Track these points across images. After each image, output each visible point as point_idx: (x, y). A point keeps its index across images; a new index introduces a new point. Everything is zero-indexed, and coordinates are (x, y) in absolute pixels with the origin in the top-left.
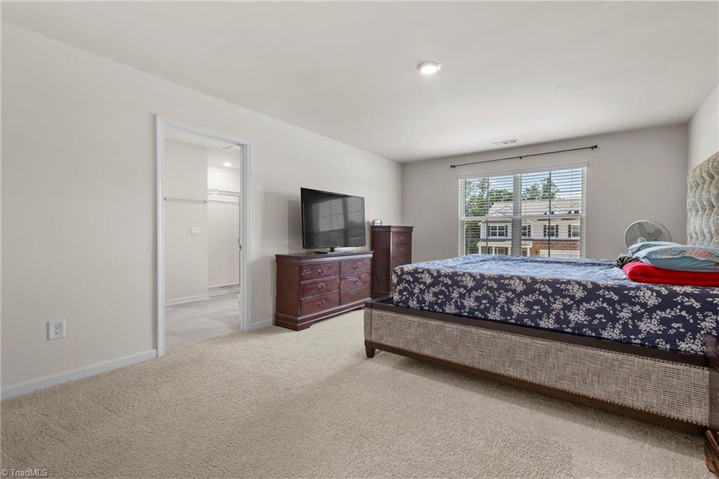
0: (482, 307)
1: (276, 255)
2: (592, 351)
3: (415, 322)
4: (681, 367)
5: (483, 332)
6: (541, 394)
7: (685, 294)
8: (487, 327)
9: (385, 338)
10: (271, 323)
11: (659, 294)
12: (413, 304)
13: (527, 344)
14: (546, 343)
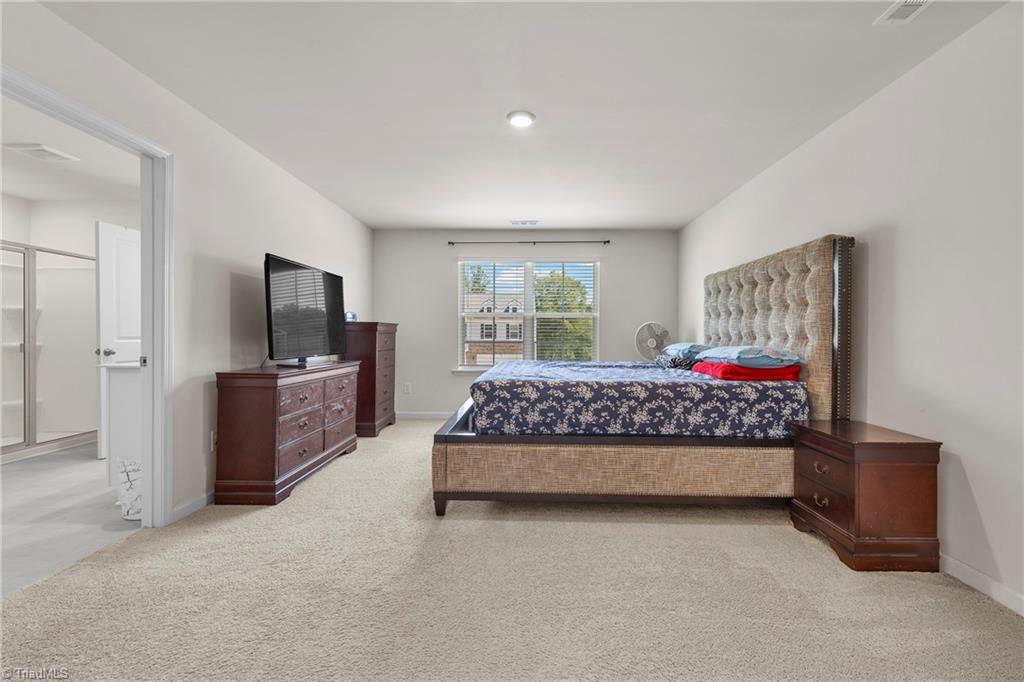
0: (602, 420)
1: (217, 374)
2: (710, 450)
3: (517, 451)
4: (774, 451)
5: (605, 449)
7: (774, 388)
8: (608, 444)
9: (471, 482)
10: (205, 502)
11: (757, 390)
12: (510, 428)
13: (653, 455)
14: (670, 450)
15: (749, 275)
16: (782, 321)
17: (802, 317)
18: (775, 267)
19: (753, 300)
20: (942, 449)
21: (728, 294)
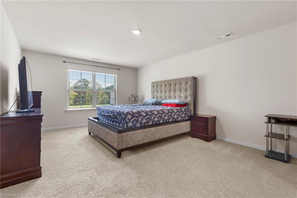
0: (159, 119)
6: (175, 138)
12: (138, 125)
15: (169, 83)
16: (180, 94)
17: (186, 93)
18: (178, 82)
19: (170, 89)
20: (217, 117)
21: (162, 87)
